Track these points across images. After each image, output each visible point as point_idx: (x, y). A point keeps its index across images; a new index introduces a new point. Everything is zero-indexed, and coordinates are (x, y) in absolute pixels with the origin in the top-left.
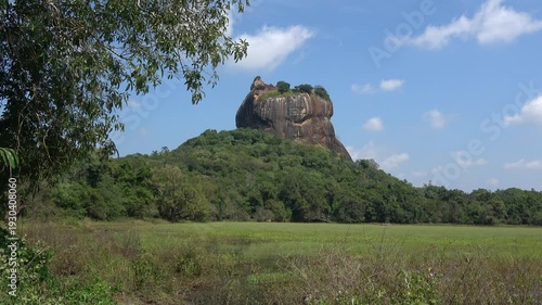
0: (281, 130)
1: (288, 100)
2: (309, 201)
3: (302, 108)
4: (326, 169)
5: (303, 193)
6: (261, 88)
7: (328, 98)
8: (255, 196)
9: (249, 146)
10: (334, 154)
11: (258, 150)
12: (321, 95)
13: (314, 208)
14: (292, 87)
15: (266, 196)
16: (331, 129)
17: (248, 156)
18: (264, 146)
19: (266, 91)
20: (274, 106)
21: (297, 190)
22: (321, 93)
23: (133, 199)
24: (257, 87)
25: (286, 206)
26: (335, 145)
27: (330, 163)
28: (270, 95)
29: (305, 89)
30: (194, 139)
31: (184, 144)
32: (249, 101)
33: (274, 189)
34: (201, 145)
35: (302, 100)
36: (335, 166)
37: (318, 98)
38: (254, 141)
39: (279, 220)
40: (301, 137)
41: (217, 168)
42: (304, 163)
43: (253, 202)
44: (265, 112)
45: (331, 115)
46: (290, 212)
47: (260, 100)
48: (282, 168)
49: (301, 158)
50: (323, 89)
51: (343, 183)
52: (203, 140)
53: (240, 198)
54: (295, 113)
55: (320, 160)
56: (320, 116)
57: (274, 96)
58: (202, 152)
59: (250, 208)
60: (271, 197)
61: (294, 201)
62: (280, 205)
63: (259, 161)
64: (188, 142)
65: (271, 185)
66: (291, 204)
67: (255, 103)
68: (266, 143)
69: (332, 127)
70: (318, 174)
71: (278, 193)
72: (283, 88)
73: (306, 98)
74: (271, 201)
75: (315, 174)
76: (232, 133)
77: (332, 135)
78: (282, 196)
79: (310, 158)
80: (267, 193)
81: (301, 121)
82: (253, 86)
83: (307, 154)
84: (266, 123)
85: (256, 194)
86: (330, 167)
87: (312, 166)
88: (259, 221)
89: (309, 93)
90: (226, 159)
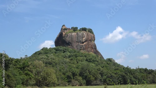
0: (75, 46)
1: (77, 34)
2: (93, 76)
3: (83, 38)
4: (96, 63)
5: (90, 72)
6: (66, 29)
7: (93, 33)
8: (69, 75)
9: (62, 54)
10: (98, 56)
11: (66, 55)
12: (90, 32)
13: (96, 79)
14: (79, 29)
15: (74, 74)
16: (95, 46)
17: (63, 58)
18: (69, 54)
19: (68, 31)
20: (72, 37)
21: (87, 71)
22: (90, 31)
23: (23, 77)
24: (64, 29)
25: (83, 79)
26: (97, 52)
27: (97, 60)
28: (70, 32)
29: (84, 29)
30: (38, 52)
31: (34, 54)
32: (61, 35)
33: (78, 71)
34: (42, 54)
35: (83, 34)
36: (99, 61)
37: (89, 33)
38: (64, 52)
39: (81, 85)
40: (83, 49)
41: (50, 64)
42: (87, 60)
43: (68, 77)
44: (68, 39)
45: (95, 40)
46: (85, 81)
47: (65, 34)
48: (78, 63)
49: (85, 58)
50: (91, 29)
51: (104, 68)
52: (42, 52)
53: (63, 76)
54: (81, 40)
55: (93, 59)
56: (91, 40)
57: (71, 32)
58: (43, 56)
59: (67, 80)
60: (76, 75)
61: (86, 77)
62: (80, 78)
63: (68, 60)
64: (36, 53)
65: (76, 69)
66: (85, 78)
67: (63, 36)
68: (69, 52)
69: (95, 45)
70: (93, 65)
71: (79, 73)
72: (75, 29)
73: (85, 33)
74: (77, 77)
75: (92, 65)
76: (54, 49)
77: (96, 48)
78: (81, 74)
79: (89, 58)
80: (74, 73)
81: (83, 43)
82: (62, 29)
83: (87, 56)
84: (69, 44)
85: (70, 74)
86: (98, 62)
87: (90, 61)
88: (73, 86)
89: (86, 31)
90: (54, 59)
